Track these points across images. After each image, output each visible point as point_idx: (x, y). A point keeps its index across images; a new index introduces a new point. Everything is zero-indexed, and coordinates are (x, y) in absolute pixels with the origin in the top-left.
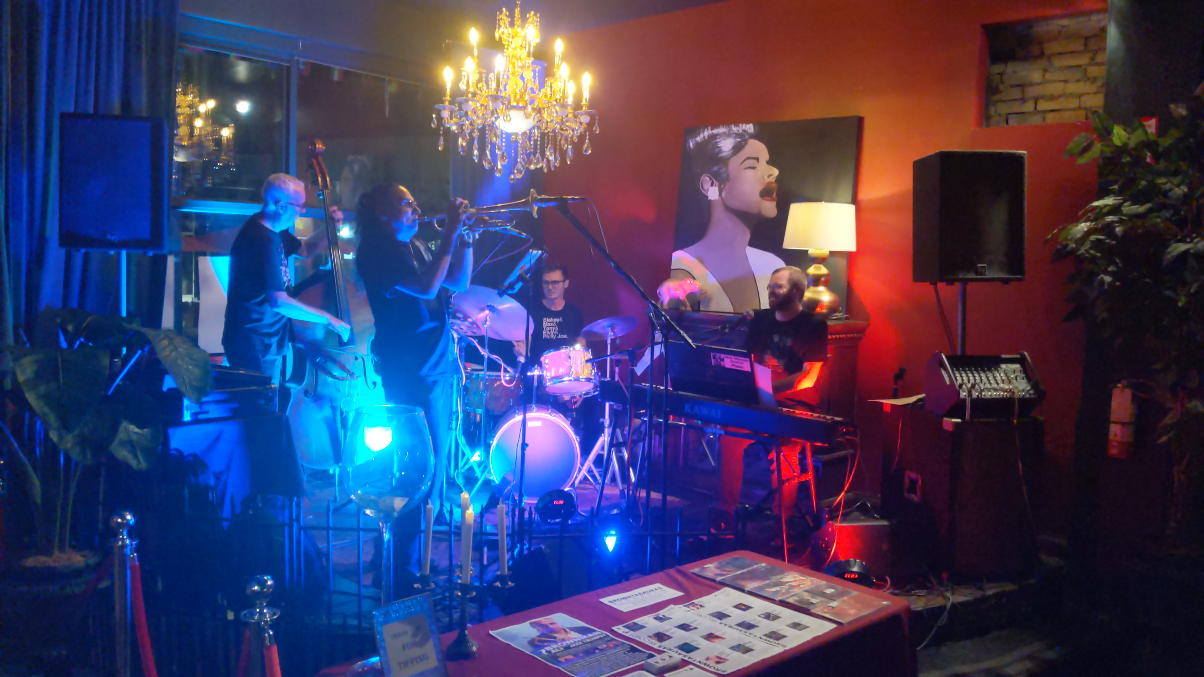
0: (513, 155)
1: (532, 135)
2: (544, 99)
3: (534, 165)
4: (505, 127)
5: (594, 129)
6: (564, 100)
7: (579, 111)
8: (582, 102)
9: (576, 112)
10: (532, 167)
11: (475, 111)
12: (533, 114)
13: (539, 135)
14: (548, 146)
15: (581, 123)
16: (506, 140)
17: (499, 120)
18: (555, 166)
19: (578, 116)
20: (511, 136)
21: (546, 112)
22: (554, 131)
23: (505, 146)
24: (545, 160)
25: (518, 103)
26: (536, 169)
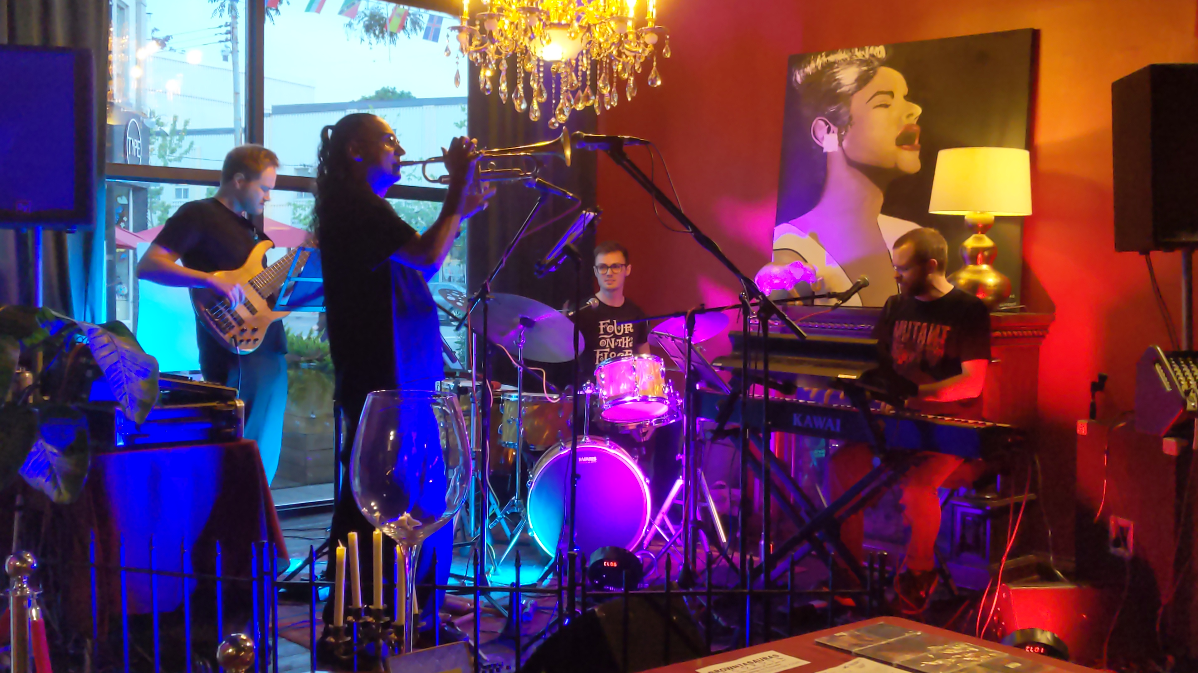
0: (554, 91)
1: (580, 63)
2: (596, 13)
3: (582, 103)
4: (542, 51)
5: (664, 51)
6: (622, 13)
7: (643, 28)
8: (646, 16)
9: (640, 29)
10: (580, 107)
11: (501, 32)
12: (581, 34)
13: (589, 62)
14: (600, 77)
15: (646, 45)
16: (544, 69)
17: (534, 40)
18: (612, 106)
19: (641, 35)
20: (551, 65)
21: (598, 29)
22: (610, 56)
23: (543, 77)
24: (597, 97)
25: (559, 20)
26: (586, 107)
